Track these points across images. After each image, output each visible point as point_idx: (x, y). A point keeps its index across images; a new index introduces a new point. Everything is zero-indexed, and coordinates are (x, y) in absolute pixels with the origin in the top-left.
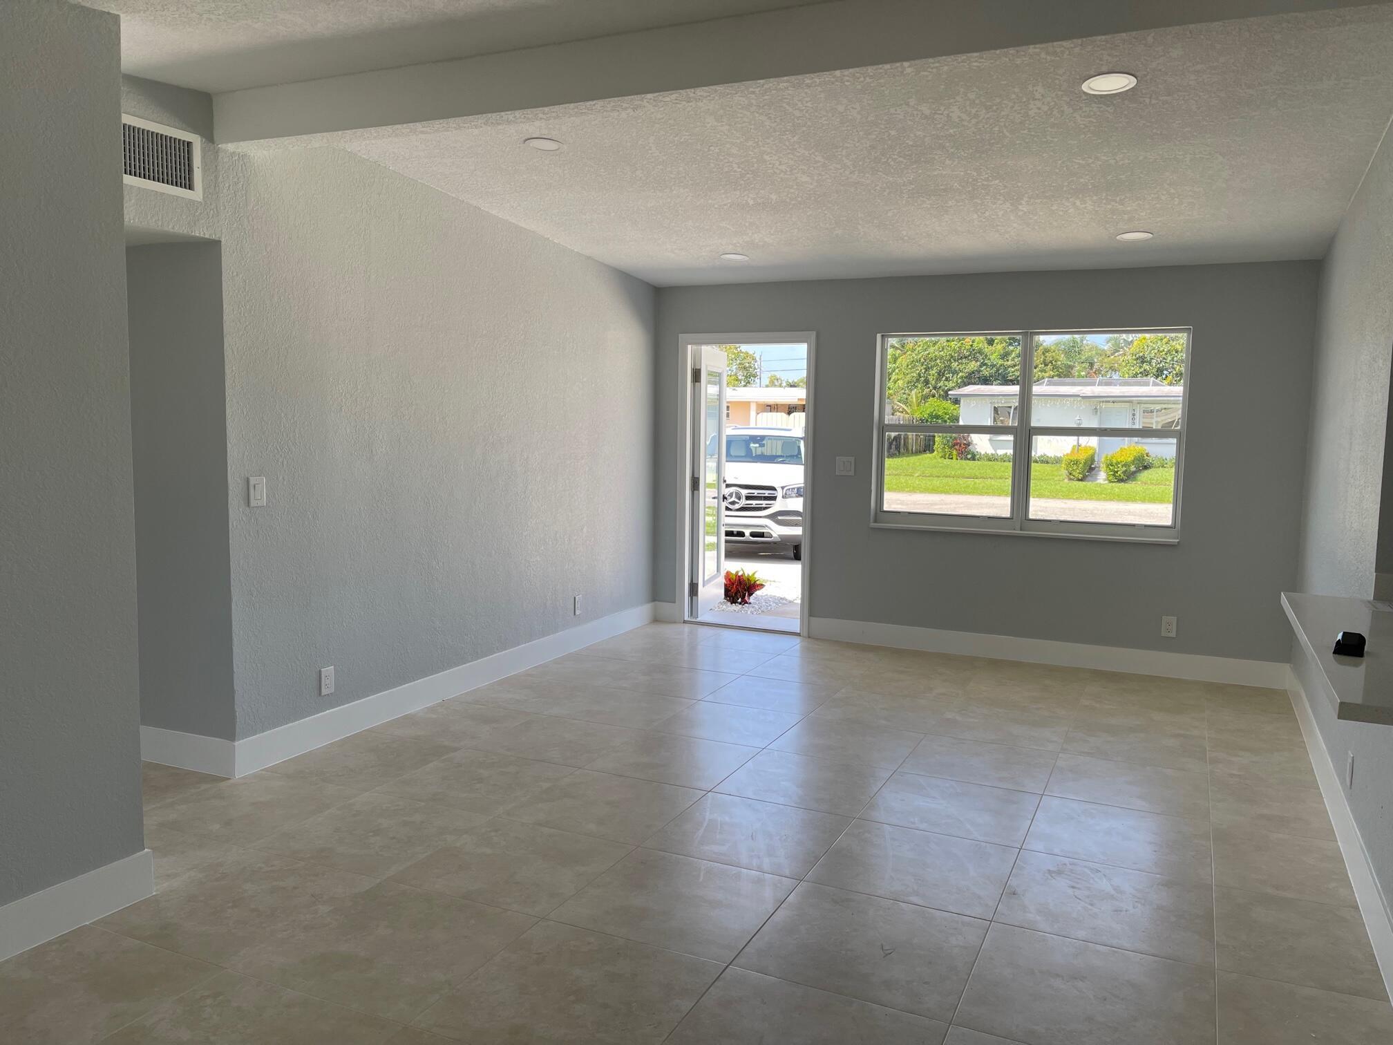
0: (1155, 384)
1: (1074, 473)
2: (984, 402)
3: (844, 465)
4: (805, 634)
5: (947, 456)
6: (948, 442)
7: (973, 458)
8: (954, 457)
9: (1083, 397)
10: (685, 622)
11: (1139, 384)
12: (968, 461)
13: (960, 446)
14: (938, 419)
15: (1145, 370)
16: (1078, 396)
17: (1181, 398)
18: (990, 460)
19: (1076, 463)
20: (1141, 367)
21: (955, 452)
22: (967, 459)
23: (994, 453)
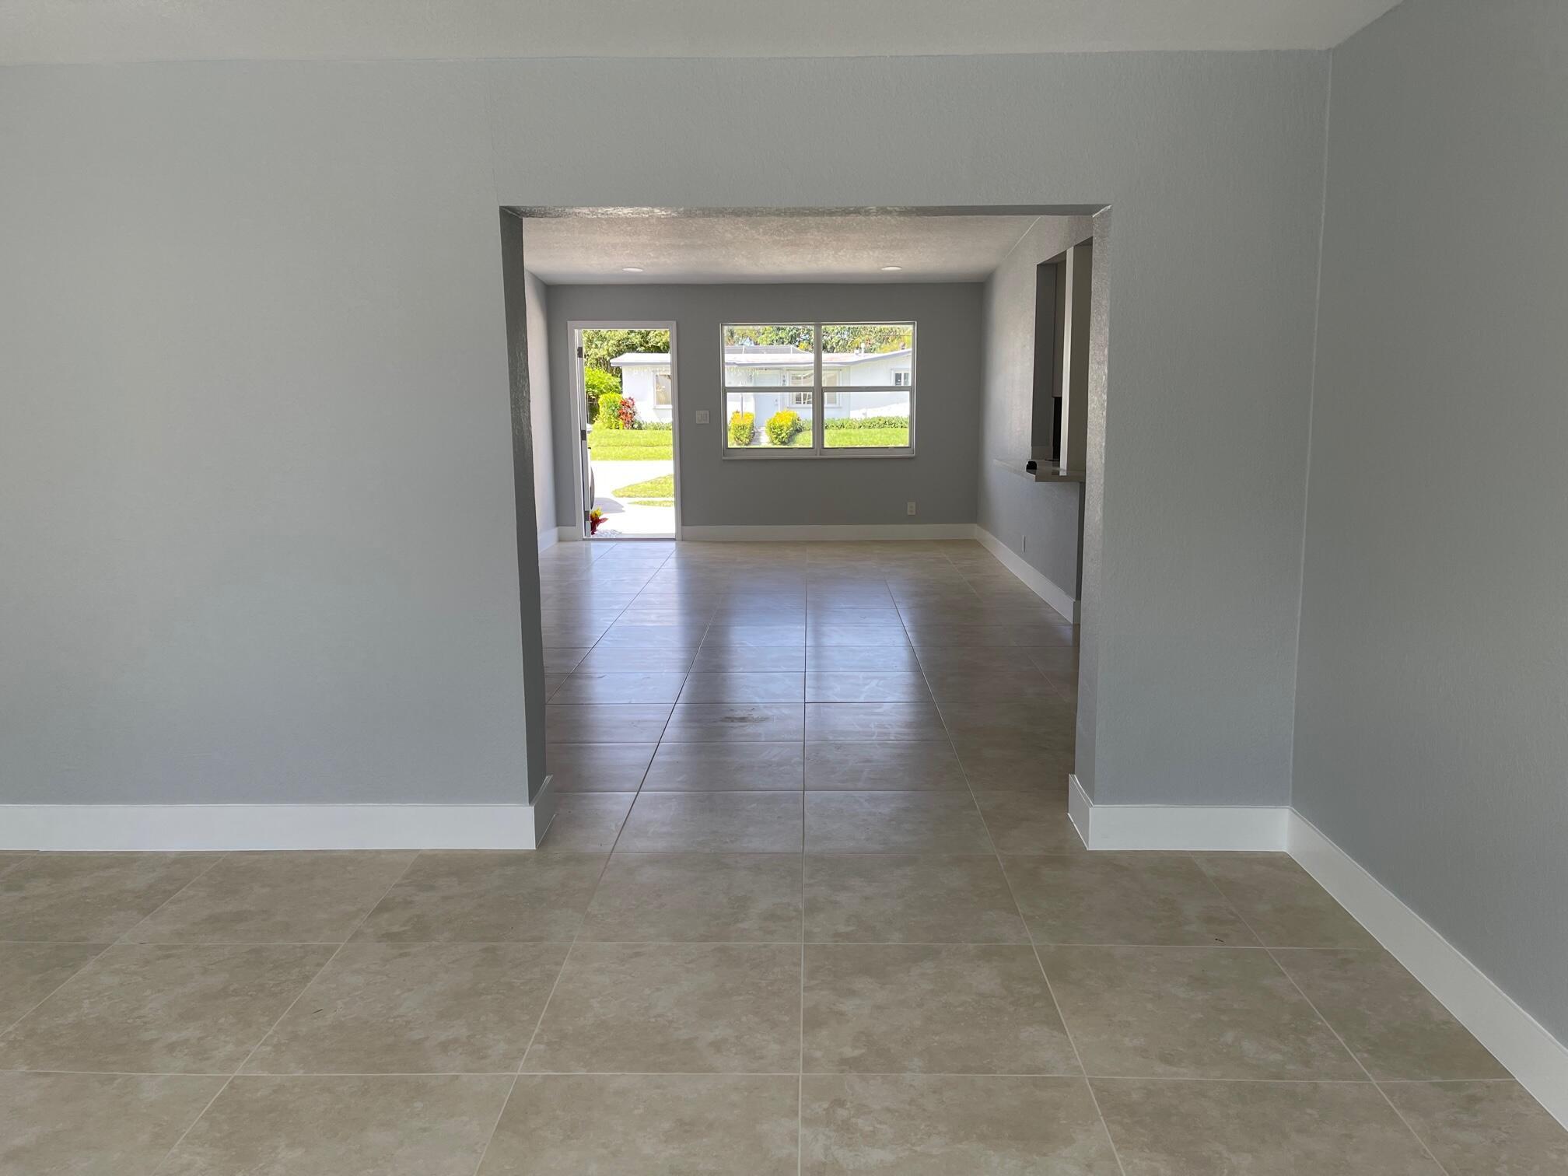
0: (795, 352)
1: (742, 438)
2: (646, 370)
3: (701, 416)
4: (680, 538)
5: (614, 426)
6: (614, 411)
7: (640, 428)
8: (621, 427)
9: (739, 365)
10: (584, 540)
11: (776, 352)
12: (635, 431)
13: (626, 416)
14: (594, 388)
15: (781, 338)
16: (734, 364)
17: (813, 365)
18: (656, 429)
19: (743, 428)
20: (777, 335)
21: (621, 422)
22: (633, 428)
23: (659, 421)
